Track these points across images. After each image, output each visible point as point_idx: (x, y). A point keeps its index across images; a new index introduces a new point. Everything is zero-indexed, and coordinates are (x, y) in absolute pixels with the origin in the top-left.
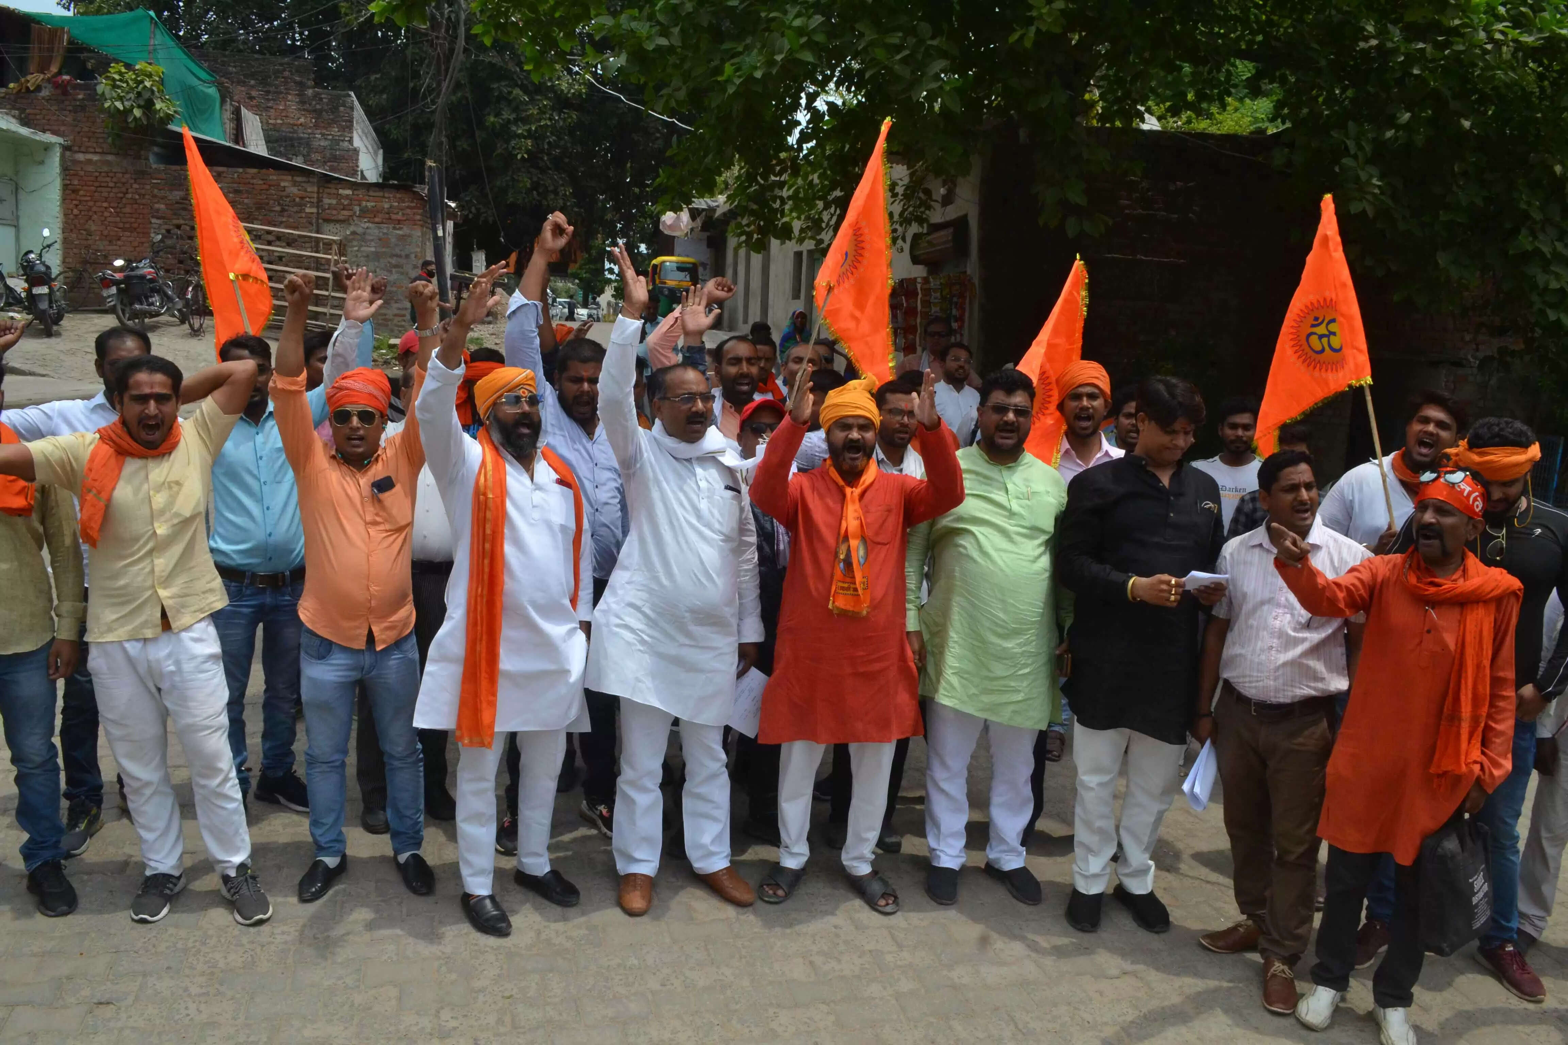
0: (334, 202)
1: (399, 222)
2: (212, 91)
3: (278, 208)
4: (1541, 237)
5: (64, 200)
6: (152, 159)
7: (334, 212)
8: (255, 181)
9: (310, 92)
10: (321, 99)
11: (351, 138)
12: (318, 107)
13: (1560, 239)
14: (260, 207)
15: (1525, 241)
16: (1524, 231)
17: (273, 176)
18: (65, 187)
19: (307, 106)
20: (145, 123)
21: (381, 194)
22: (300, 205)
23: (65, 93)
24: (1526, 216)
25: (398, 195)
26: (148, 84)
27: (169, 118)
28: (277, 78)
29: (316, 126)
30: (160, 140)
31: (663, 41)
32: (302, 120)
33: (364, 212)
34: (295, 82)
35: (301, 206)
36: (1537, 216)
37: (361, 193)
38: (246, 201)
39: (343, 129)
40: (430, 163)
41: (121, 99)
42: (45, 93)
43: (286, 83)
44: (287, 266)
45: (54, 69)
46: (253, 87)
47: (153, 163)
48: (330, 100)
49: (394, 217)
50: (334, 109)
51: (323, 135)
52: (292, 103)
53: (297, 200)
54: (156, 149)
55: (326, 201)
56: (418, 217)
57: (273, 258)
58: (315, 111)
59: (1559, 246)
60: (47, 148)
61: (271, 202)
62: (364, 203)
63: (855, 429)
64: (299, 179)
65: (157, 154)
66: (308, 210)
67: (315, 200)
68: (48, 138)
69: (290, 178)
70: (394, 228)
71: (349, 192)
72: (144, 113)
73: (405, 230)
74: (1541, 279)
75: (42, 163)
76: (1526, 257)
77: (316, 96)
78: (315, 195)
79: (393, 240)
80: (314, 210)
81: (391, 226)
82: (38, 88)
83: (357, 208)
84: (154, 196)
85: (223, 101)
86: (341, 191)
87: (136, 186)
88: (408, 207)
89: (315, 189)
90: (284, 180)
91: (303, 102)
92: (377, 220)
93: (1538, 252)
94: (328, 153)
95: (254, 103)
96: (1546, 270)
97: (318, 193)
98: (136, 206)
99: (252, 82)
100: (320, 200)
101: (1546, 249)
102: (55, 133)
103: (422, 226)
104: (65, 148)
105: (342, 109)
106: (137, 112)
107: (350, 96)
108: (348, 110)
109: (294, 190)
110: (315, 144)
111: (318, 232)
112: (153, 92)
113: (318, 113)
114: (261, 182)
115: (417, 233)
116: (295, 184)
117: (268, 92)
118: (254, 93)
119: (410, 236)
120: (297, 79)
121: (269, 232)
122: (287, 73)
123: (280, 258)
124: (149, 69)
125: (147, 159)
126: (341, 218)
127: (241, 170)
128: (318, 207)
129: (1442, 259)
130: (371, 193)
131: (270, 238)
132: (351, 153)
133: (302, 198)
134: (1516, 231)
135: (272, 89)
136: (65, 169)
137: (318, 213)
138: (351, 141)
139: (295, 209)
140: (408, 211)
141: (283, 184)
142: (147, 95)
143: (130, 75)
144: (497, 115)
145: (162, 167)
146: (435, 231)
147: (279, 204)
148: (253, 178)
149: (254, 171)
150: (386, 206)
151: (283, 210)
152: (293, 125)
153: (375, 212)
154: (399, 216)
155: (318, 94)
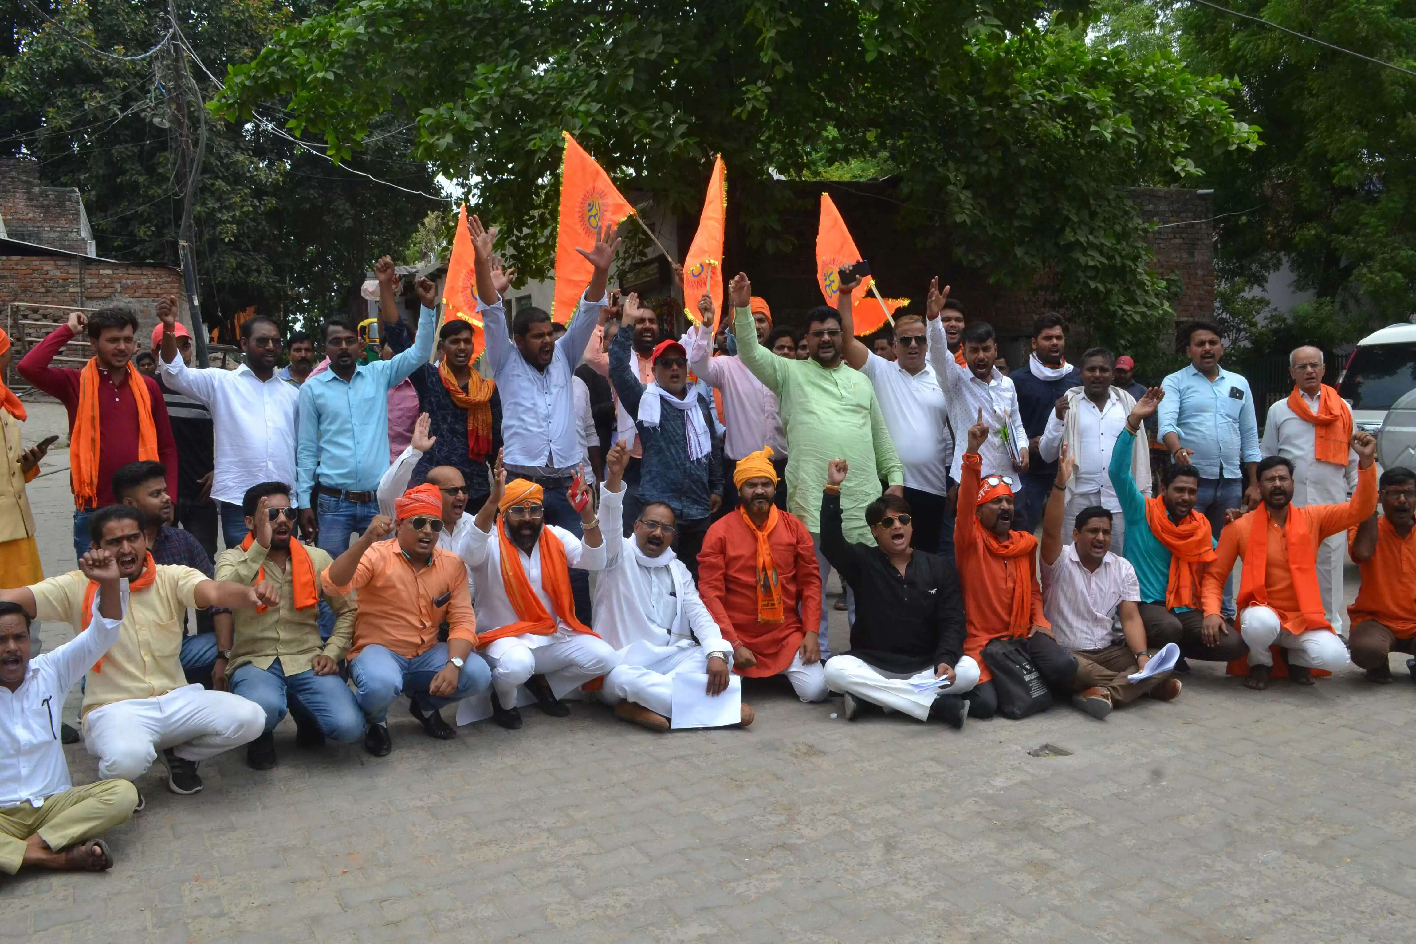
0: (96, 281)
3: (43, 290)
4: (1078, 231)
7: (97, 290)
8: (19, 267)
9: (36, 190)
10: (48, 196)
11: (79, 229)
12: (45, 202)
13: (1091, 233)
14: (25, 290)
15: (1069, 236)
16: (1068, 230)
17: (36, 262)
19: (35, 203)
21: (139, 272)
22: (63, 286)
24: (1068, 219)
25: (155, 273)
29: (45, 220)
32: (30, 215)
33: (125, 289)
34: (22, 181)
35: (65, 286)
36: (1075, 219)
37: (120, 272)
38: (11, 285)
39: (71, 221)
40: (182, 243)
43: (13, 182)
48: (56, 196)
49: (152, 291)
50: (61, 204)
51: (52, 228)
52: (19, 201)
53: (61, 281)
55: (88, 281)
56: (175, 290)
58: (43, 206)
59: (1091, 238)
61: (35, 285)
62: (124, 281)
64: (60, 263)
66: (71, 290)
67: (78, 281)
69: (52, 262)
71: (110, 272)
74: (1083, 260)
76: (1072, 246)
77: (42, 193)
78: (78, 276)
80: (78, 290)
81: (151, 299)
83: (118, 286)
86: (101, 272)
88: (166, 282)
89: (78, 271)
90: (48, 266)
91: (30, 199)
92: (137, 294)
93: (1078, 243)
96: (1085, 254)
97: (80, 274)
100: (82, 280)
101: (1083, 240)
105: (68, 203)
107: (75, 191)
108: (75, 205)
109: (58, 273)
110: (45, 236)
113: (46, 209)
114: (24, 267)
116: (57, 267)
120: (25, 178)
122: (14, 174)
126: (103, 295)
127: (4, 258)
128: (81, 287)
129: (1019, 252)
130: (131, 272)
132: (79, 243)
133: (65, 280)
134: (1062, 230)
137: (82, 292)
138: (78, 232)
139: (60, 289)
140: (166, 285)
141: (45, 268)
144: (204, 204)
146: (191, 301)
147: (43, 286)
148: (17, 264)
149: (18, 258)
150: (145, 282)
151: (47, 291)
152: (23, 220)
153: (135, 288)
154: (158, 290)
155: (45, 191)
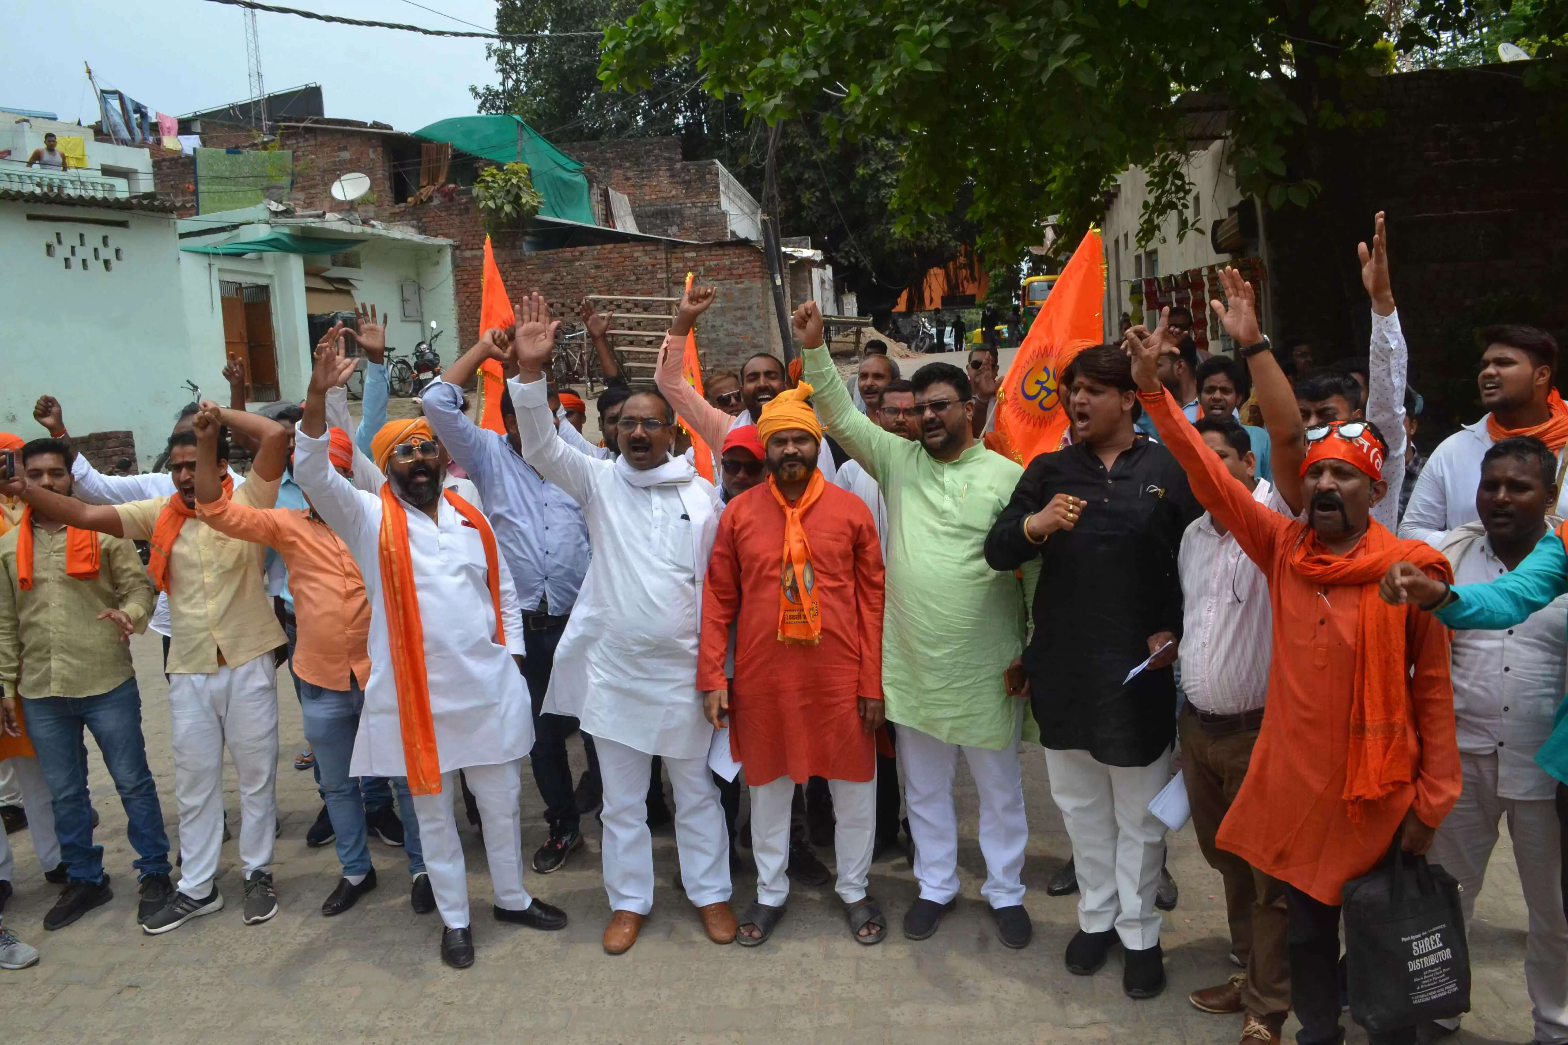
0: (681, 265)
1: (740, 276)
2: (580, 179)
3: (633, 278)
5: (457, 293)
6: (525, 247)
8: (612, 255)
9: (678, 166)
10: (689, 171)
11: (719, 202)
12: (687, 178)
14: (617, 278)
17: (627, 249)
18: (457, 282)
19: (677, 179)
20: (515, 216)
21: (721, 252)
22: (652, 272)
23: (451, 200)
25: (737, 252)
26: (514, 181)
27: (535, 210)
28: (648, 157)
29: (687, 197)
30: (530, 230)
31: (812, 74)
32: (674, 192)
34: (665, 158)
35: (654, 273)
37: (704, 253)
38: (606, 274)
39: (711, 195)
40: (763, 217)
41: (493, 198)
42: (436, 202)
43: (657, 160)
44: (645, 330)
45: (442, 180)
46: (628, 168)
47: (527, 250)
48: (697, 170)
49: (735, 272)
50: (701, 178)
51: (693, 203)
52: (663, 179)
53: (649, 267)
54: (528, 238)
55: (675, 265)
56: (757, 270)
57: (632, 325)
58: (685, 182)
60: (440, 249)
61: (627, 273)
62: (707, 263)
63: (790, 443)
64: (649, 248)
65: (530, 243)
66: (659, 276)
67: (664, 266)
68: (441, 241)
69: (641, 248)
70: (737, 283)
71: (693, 254)
72: (513, 208)
73: (746, 283)
75: (438, 263)
77: (684, 168)
78: (665, 261)
79: (737, 294)
80: (664, 275)
81: (733, 281)
82: (430, 199)
83: (701, 269)
84: (529, 281)
85: (591, 186)
86: (686, 255)
87: (514, 273)
88: (748, 261)
89: (664, 256)
90: (637, 252)
91: (672, 176)
92: (720, 277)
94: (699, 220)
95: (631, 182)
97: (667, 259)
98: (515, 292)
99: (628, 164)
100: (668, 265)
102: (446, 236)
103: (762, 278)
104: (455, 248)
105: (708, 176)
106: (508, 208)
107: (714, 163)
108: (714, 177)
109: (646, 259)
110: (687, 212)
111: (669, 296)
112: (520, 188)
113: (687, 184)
114: (616, 255)
115: (757, 285)
116: (646, 253)
117: (643, 171)
118: (630, 174)
119: (750, 288)
120: (666, 155)
121: (627, 301)
122: (657, 152)
123: (639, 323)
124: (516, 167)
125: (521, 248)
127: (599, 247)
128: (667, 272)
130: (713, 253)
131: (629, 306)
132: (718, 217)
133: (654, 265)
135: (646, 168)
136: (456, 267)
137: (668, 278)
138: (719, 205)
139: (649, 276)
140: (748, 265)
141: (635, 255)
142: (514, 191)
143: (500, 176)
145: (534, 253)
146: (773, 281)
147: (634, 274)
148: (610, 253)
149: (611, 246)
150: (727, 263)
151: (638, 279)
152: (666, 198)
153: (718, 269)
154: (740, 271)
155: (686, 166)
